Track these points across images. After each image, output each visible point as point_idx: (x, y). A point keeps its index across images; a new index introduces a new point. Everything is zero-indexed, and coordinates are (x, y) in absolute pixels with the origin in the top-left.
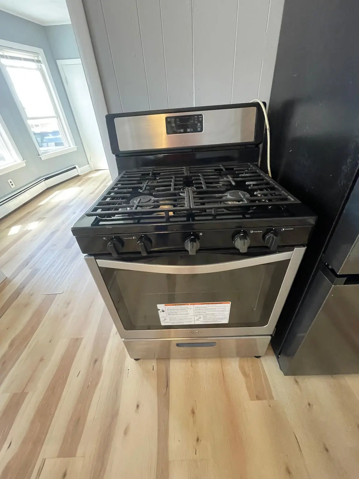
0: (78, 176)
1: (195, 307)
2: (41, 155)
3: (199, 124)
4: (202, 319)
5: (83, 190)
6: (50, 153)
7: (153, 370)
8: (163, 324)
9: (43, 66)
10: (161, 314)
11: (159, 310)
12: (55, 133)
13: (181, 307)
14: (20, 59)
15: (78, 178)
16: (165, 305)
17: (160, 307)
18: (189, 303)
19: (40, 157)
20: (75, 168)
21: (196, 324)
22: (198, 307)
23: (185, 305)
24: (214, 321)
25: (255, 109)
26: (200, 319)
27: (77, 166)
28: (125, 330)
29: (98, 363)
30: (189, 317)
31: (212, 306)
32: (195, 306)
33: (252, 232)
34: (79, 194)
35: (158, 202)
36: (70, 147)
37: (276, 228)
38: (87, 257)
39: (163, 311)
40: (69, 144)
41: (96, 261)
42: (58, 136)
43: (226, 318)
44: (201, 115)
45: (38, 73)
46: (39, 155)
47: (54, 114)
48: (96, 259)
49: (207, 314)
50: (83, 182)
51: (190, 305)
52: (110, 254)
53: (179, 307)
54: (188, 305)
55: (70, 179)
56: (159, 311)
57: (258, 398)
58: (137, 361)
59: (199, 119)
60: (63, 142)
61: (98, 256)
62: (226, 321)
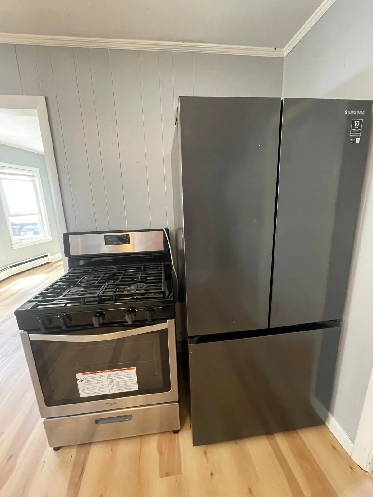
0: (48, 263)
1: (108, 375)
2: (14, 245)
3: (127, 240)
4: (115, 387)
5: (49, 277)
6: (23, 243)
7: (71, 459)
8: (82, 396)
9: (36, 179)
10: (80, 384)
11: (78, 379)
12: (35, 224)
13: (96, 375)
14: (17, 174)
15: (48, 265)
16: (83, 374)
17: (79, 376)
18: (103, 371)
19: (13, 247)
20: (47, 256)
21: (111, 393)
22: (110, 375)
23: (99, 373)
24: (126, 389)
25: (162, 232)
26: (114, 388)
27: (49, 255)
28: (46, 406)
29: (12, 460)
30: (105, 386)
31: (121, 372)
32: (108, 373)
33: (137, 310)
34: (44, 281)
35: (87, 291)
36: (46, 237)
37: (151, 307)
38: (22, 332)
39: (82, 381)
40: (45, 234)
41: (28, 335)
42: (37, 226)
43: (136, 385)
44: (128, 235)
45: (31, 184)
46: (12, 245)
47: (36, 211)
48: (28, 333)
49: (119, 381)
50: (52, 269)
51: (104, 372)
52: (39, 329)
53: (94, 375)
54: (102, 372)
55: (39, 266)
56: (78, 381)
57: (167, 474)
58: (56, 452)
59: (127, 236)
60: (39, 231)
61: (30, 331)
62: (136, 388)
